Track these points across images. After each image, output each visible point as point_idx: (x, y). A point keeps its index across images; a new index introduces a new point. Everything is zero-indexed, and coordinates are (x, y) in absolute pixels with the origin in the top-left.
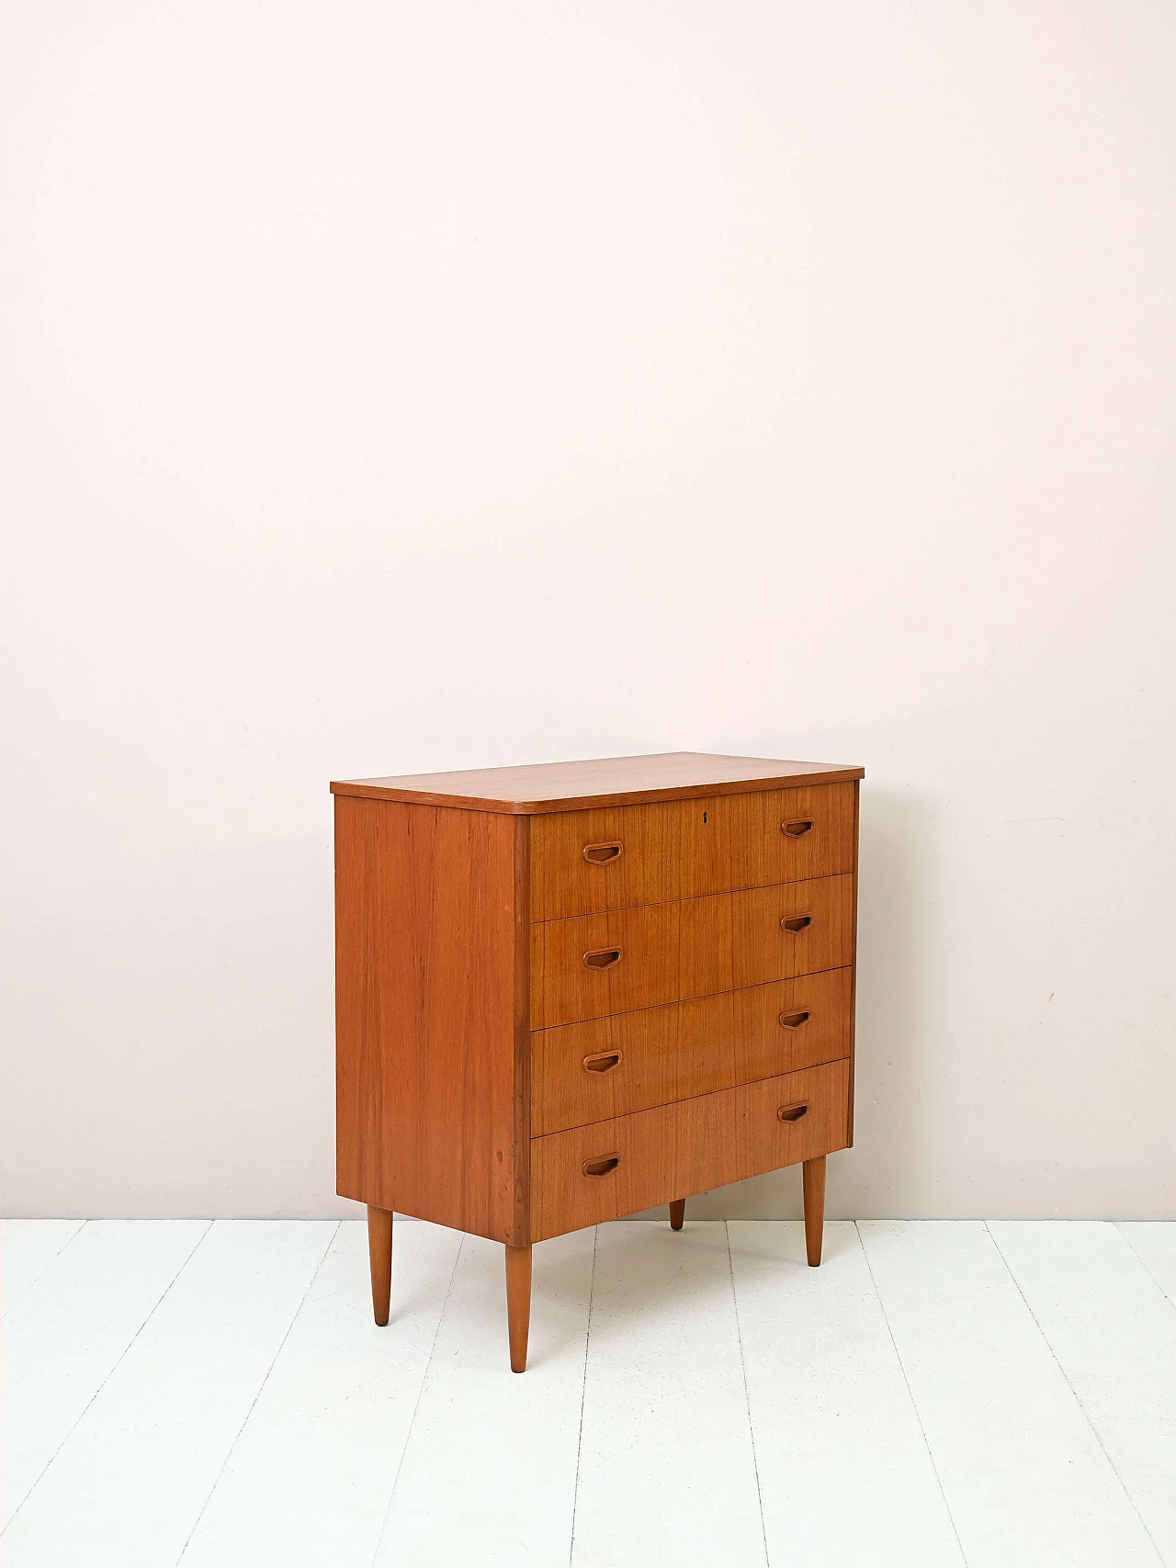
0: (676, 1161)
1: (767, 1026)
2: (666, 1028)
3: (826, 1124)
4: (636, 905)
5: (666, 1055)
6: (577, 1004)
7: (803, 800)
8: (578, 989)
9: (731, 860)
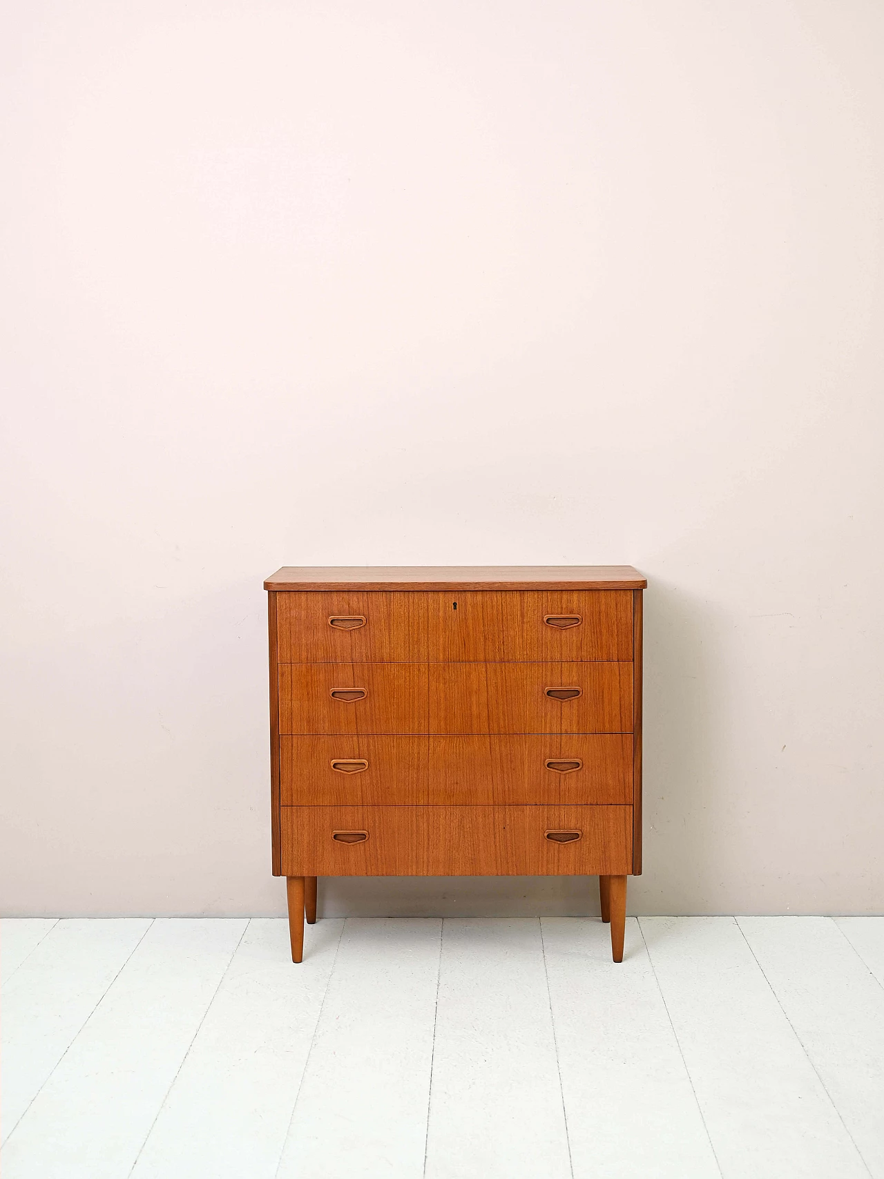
0: (428, 848)
1: (529, 766)
2: (416, 751)
3: (604, 852)
4: (382, 661)
5: (415, 771)
6: (324, 722)
7: (569, 601)
8: (325, 712)
9: (485, 639)
